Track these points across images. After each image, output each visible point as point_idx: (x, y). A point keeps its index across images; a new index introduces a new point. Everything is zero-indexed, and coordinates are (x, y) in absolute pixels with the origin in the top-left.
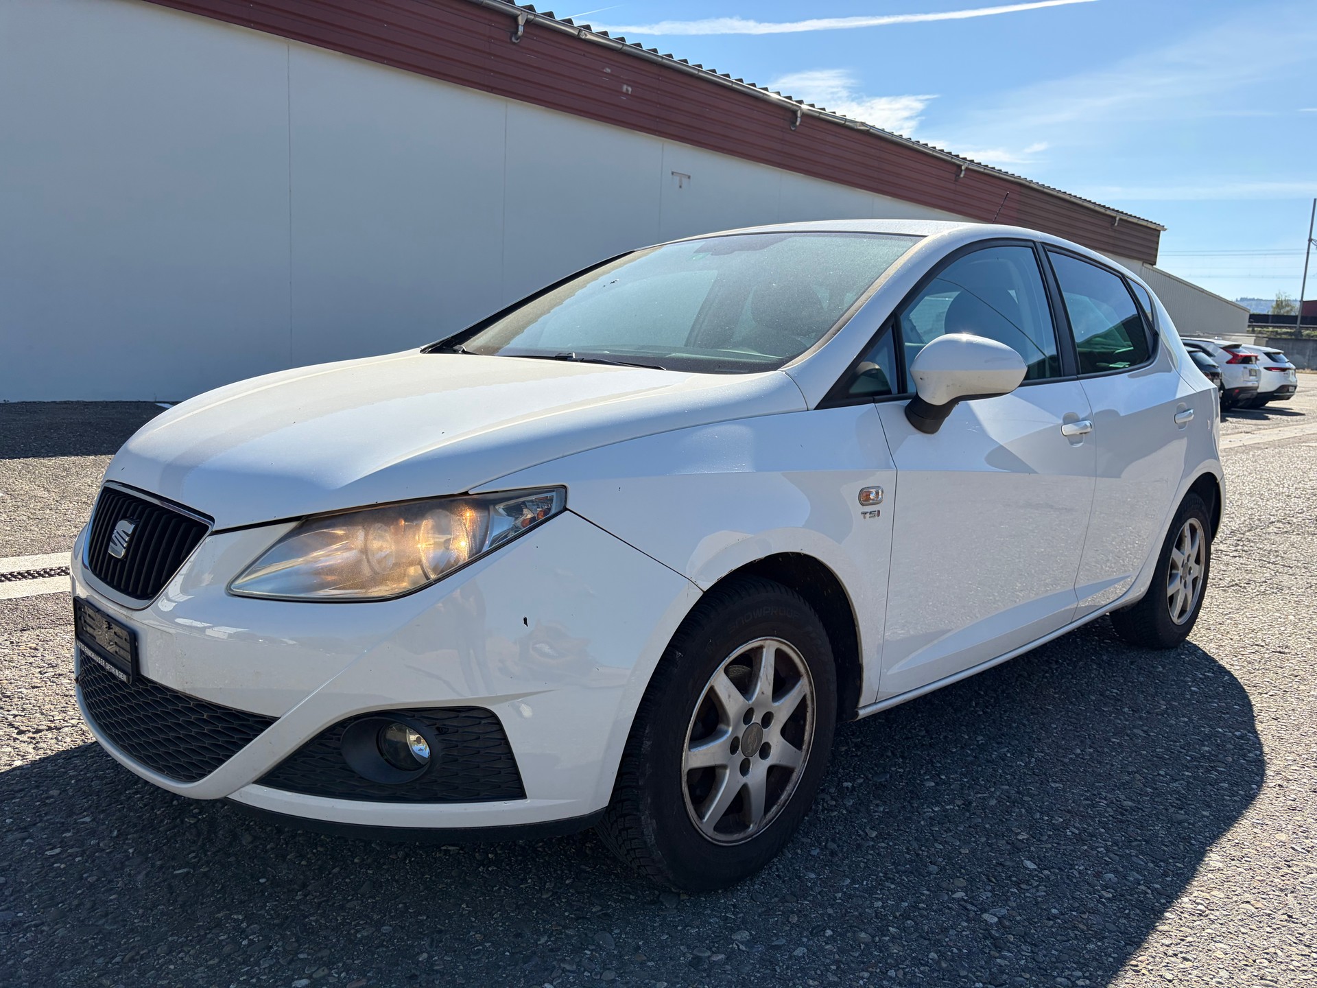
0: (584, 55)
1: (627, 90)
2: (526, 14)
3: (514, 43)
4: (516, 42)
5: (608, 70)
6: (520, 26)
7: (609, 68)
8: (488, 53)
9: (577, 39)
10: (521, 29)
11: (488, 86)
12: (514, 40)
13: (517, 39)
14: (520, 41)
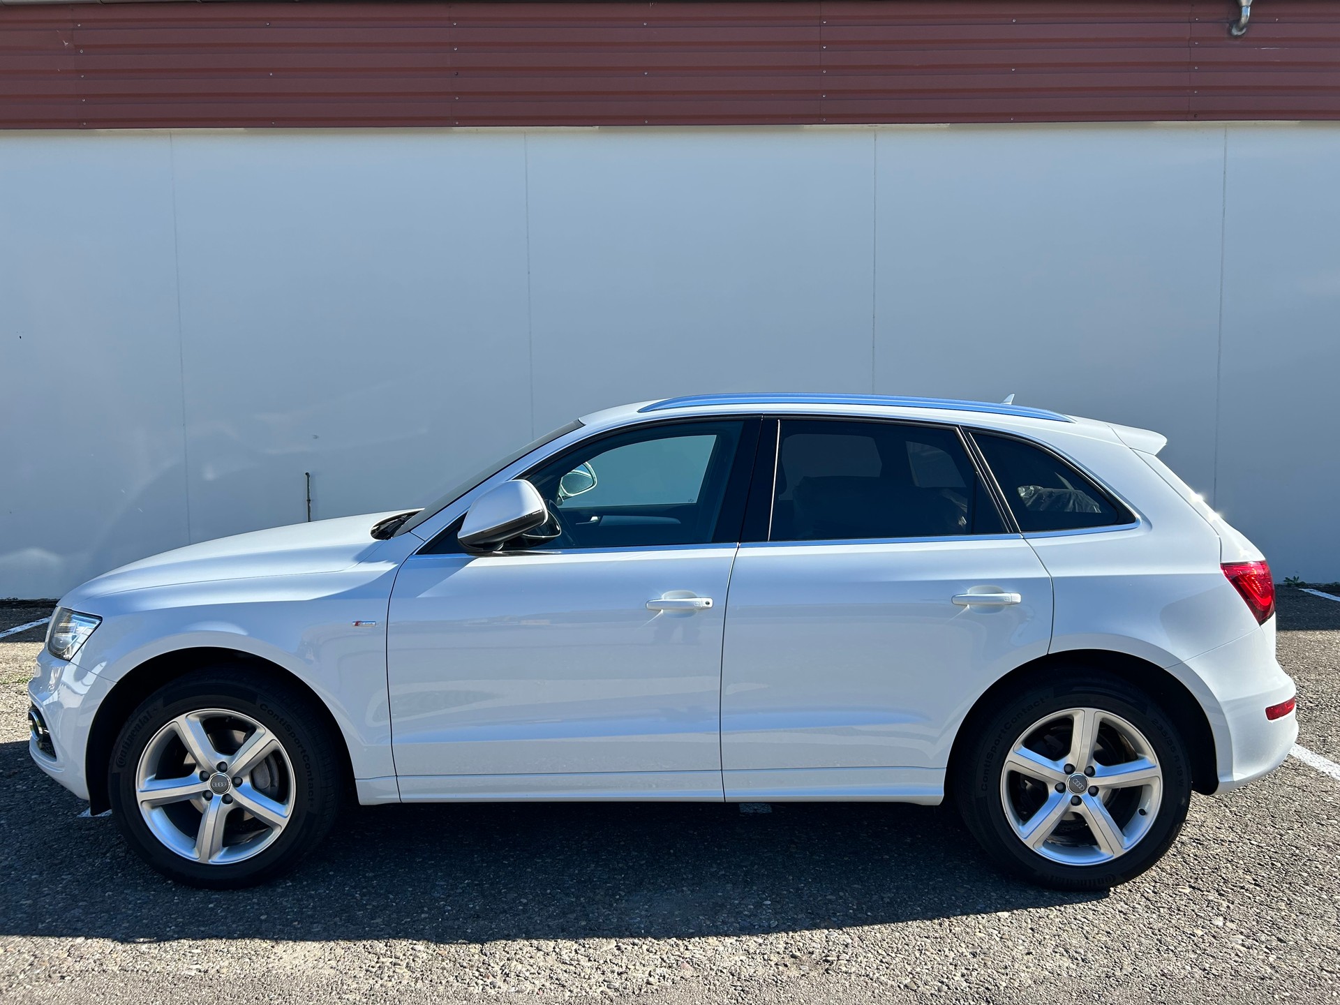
3: (1237, 37)
4: (1240, 33)
6: (1244, 9)
8: (1189, 63)
10: (1246, 12)
11: (1189, 114)
12: (1235, 32)
13: (1241, 30)
14: (1244, 31)
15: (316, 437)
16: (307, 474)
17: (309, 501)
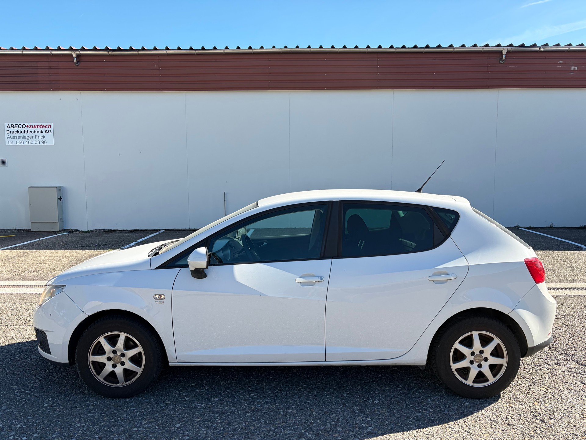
0: (545, 58)
1: (574, 69)
2: (507, 49)
3: (502, 63)
4: (502, 62)
5: (561, 62)
6: (504, 55)
7: (561, 61)
8: (487, 71)
9: (539, 52)
10: (504, 57)
11: (486, 86)
12: (501, 62)
13: (503, 61)
14: (504, 61)
15: (227, 182)
16: (225, 193)
17: (225, 201)
